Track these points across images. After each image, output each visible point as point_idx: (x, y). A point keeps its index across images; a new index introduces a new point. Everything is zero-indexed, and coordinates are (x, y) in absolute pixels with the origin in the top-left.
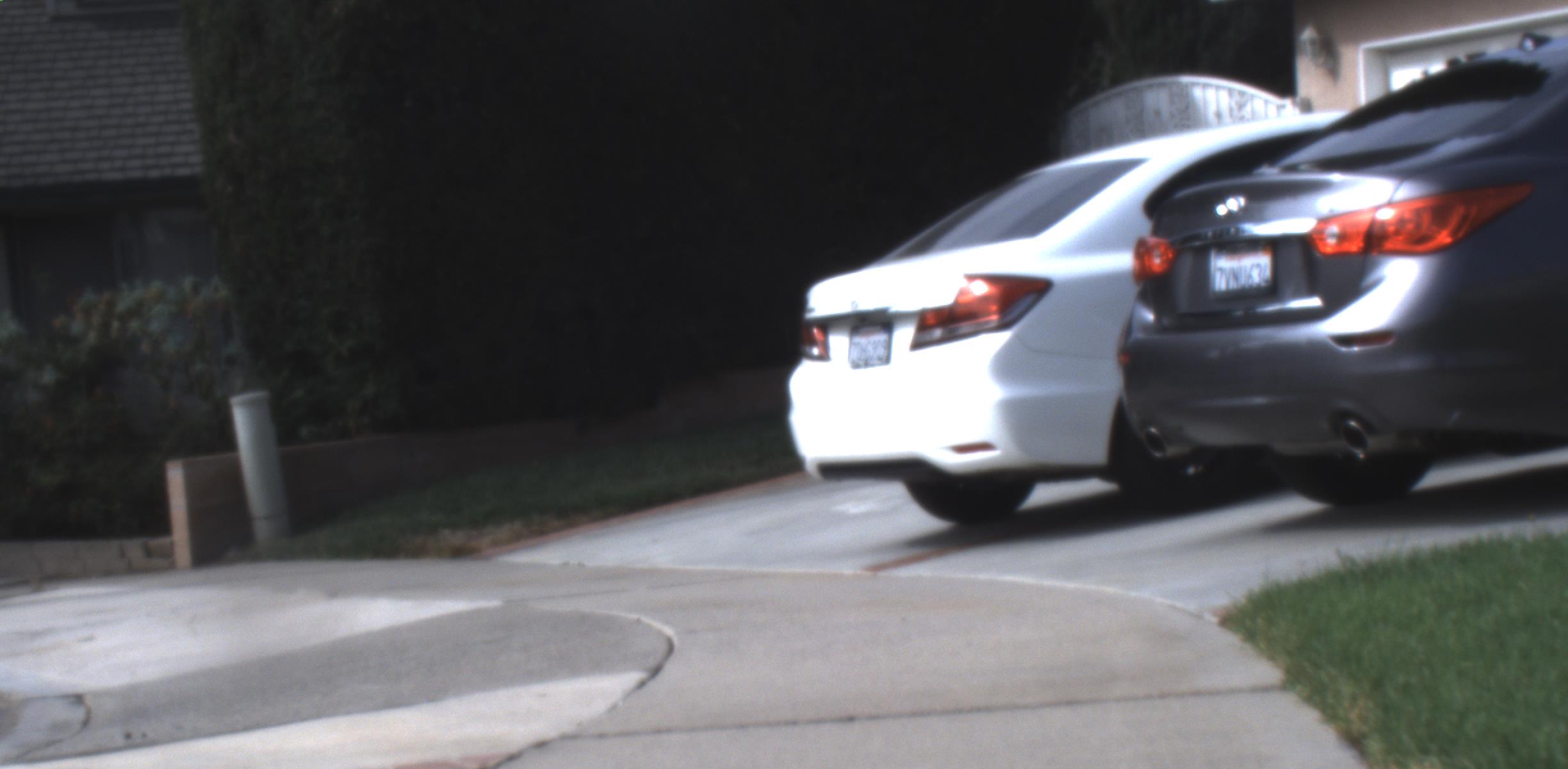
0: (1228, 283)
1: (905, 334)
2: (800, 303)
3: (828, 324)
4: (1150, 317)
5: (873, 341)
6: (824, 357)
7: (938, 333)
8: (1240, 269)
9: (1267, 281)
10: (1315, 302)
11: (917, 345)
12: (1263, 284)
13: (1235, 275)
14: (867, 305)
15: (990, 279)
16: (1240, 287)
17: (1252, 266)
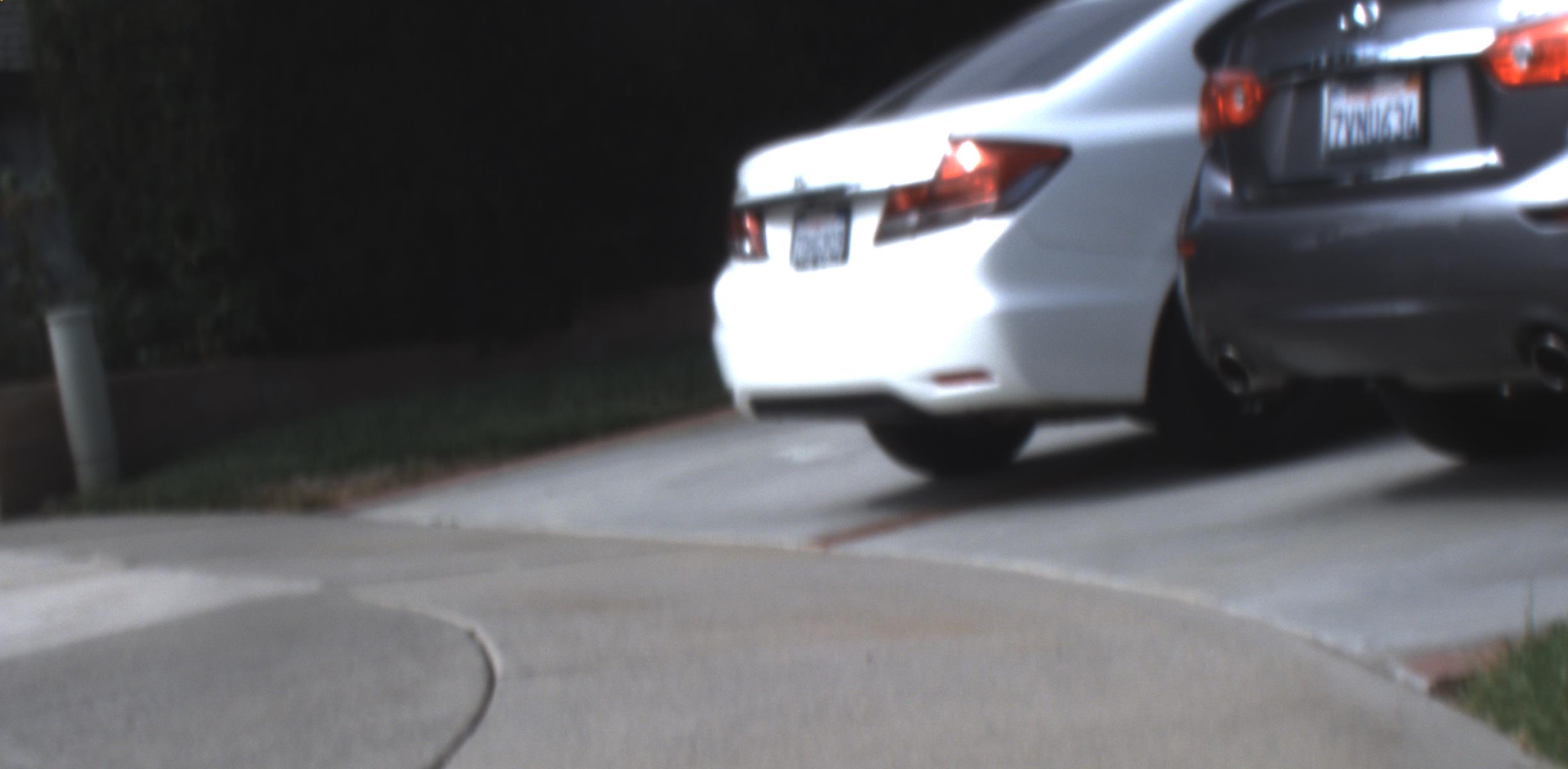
0: (1349, 134)
1: (866, 223)
2: (728, 181)
3: (764, 210)
4: (1226, 186)
5: (826, 231)
6: (760, 252)
7: (913, 219)
8: (1369, 114)
9: (1413, 132)
10: (1491, 158)
11: (885, 235)
12: (1406, 136)
13: (1362, 122)
14: (818, 180)
15: (987, 144)
16: (1368, 139)
17: (1388, 110)
